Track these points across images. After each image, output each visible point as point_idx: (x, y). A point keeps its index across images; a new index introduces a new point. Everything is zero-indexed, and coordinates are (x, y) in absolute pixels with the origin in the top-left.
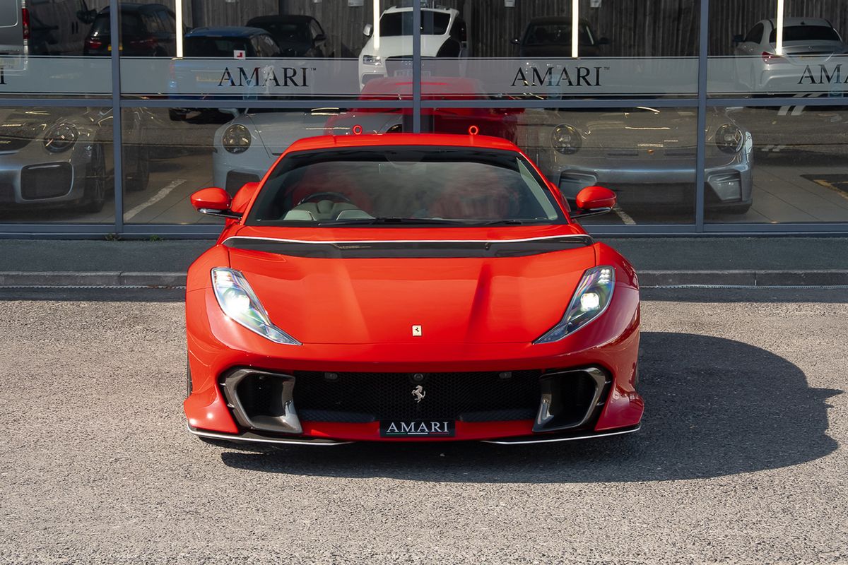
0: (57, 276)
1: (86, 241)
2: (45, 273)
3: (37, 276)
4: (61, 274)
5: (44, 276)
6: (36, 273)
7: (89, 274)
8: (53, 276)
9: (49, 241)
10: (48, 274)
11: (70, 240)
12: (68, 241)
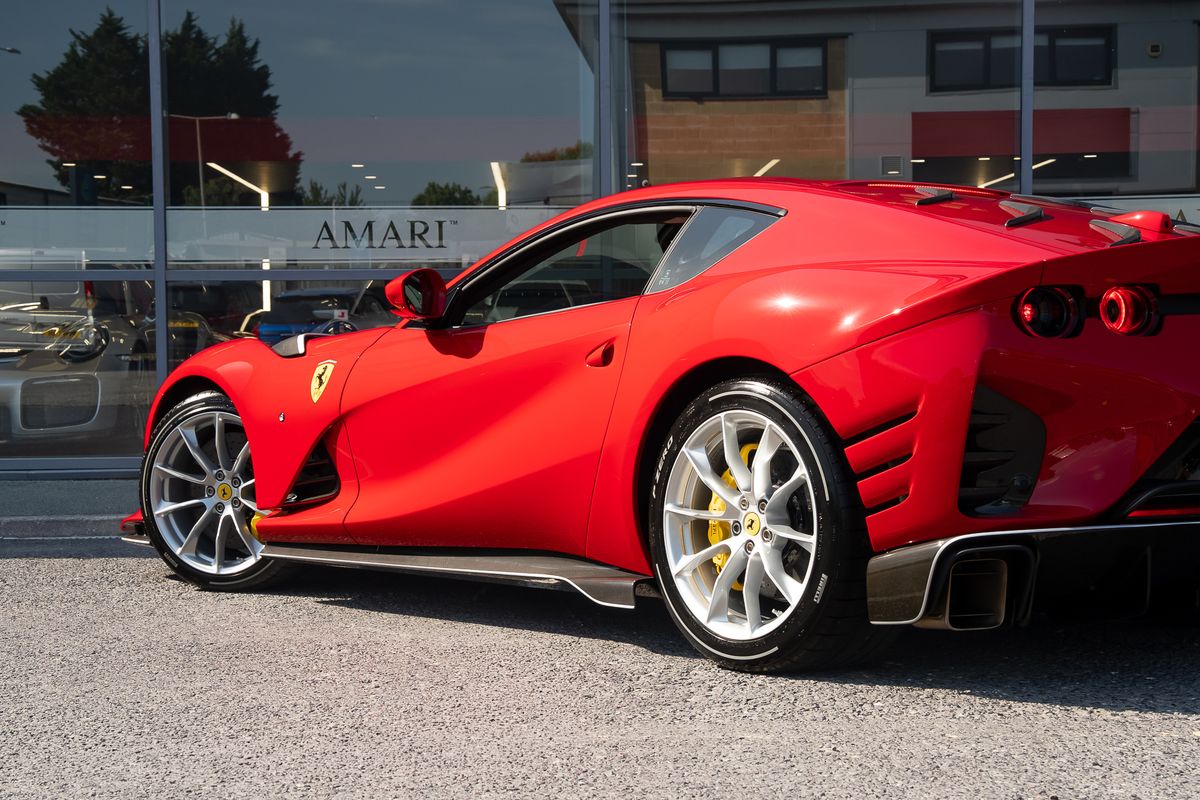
0: (53, 521)
1: (112, 481)
2: (35, 518)
3: (21, 522)
4: (60, 518)
5: (32, 522)
6: (21, 518)
7: (106, 518)
8: (47, 522)
9: (56, 482)
10: (40, 518)
11: (87, 479)
12: (85, 482)
